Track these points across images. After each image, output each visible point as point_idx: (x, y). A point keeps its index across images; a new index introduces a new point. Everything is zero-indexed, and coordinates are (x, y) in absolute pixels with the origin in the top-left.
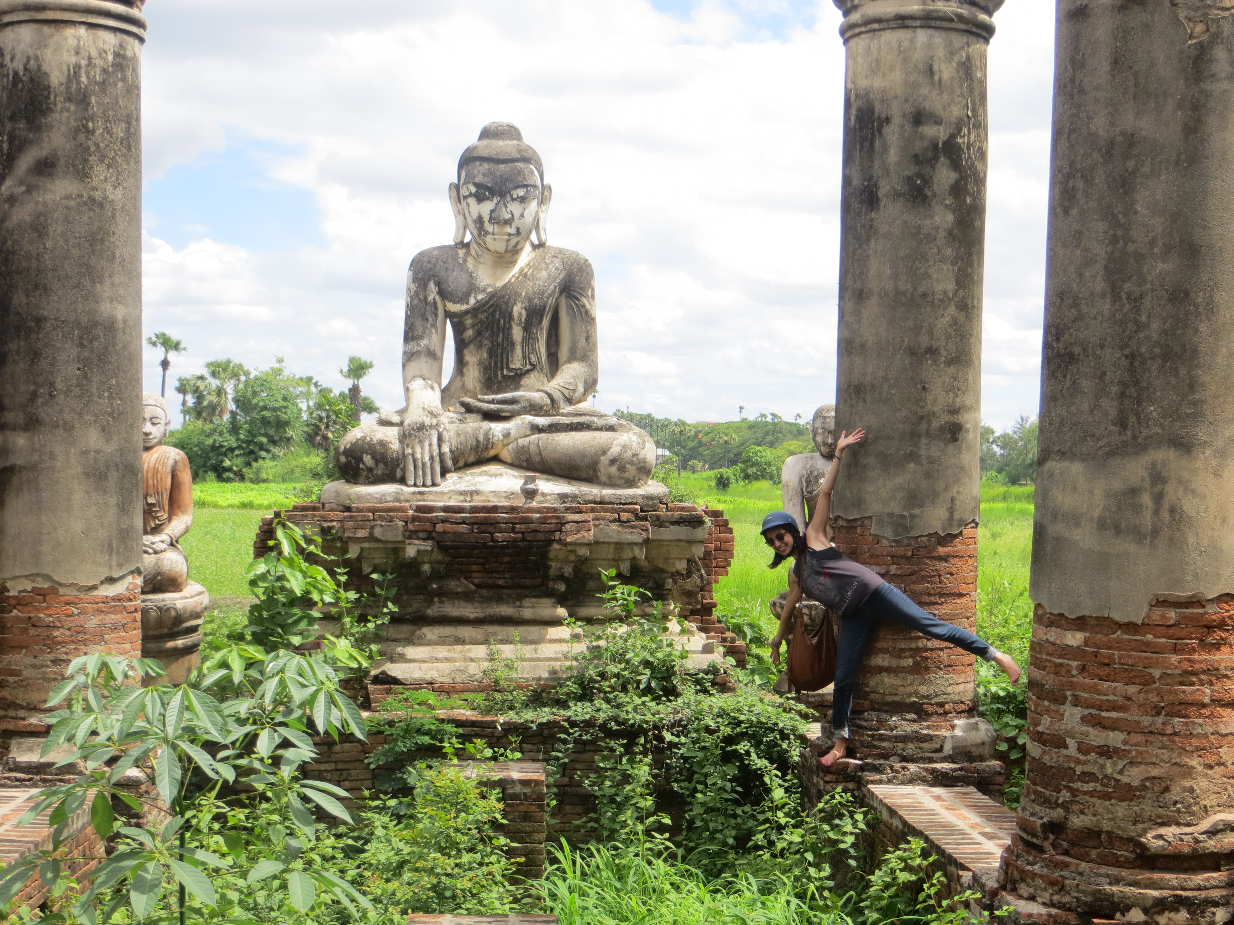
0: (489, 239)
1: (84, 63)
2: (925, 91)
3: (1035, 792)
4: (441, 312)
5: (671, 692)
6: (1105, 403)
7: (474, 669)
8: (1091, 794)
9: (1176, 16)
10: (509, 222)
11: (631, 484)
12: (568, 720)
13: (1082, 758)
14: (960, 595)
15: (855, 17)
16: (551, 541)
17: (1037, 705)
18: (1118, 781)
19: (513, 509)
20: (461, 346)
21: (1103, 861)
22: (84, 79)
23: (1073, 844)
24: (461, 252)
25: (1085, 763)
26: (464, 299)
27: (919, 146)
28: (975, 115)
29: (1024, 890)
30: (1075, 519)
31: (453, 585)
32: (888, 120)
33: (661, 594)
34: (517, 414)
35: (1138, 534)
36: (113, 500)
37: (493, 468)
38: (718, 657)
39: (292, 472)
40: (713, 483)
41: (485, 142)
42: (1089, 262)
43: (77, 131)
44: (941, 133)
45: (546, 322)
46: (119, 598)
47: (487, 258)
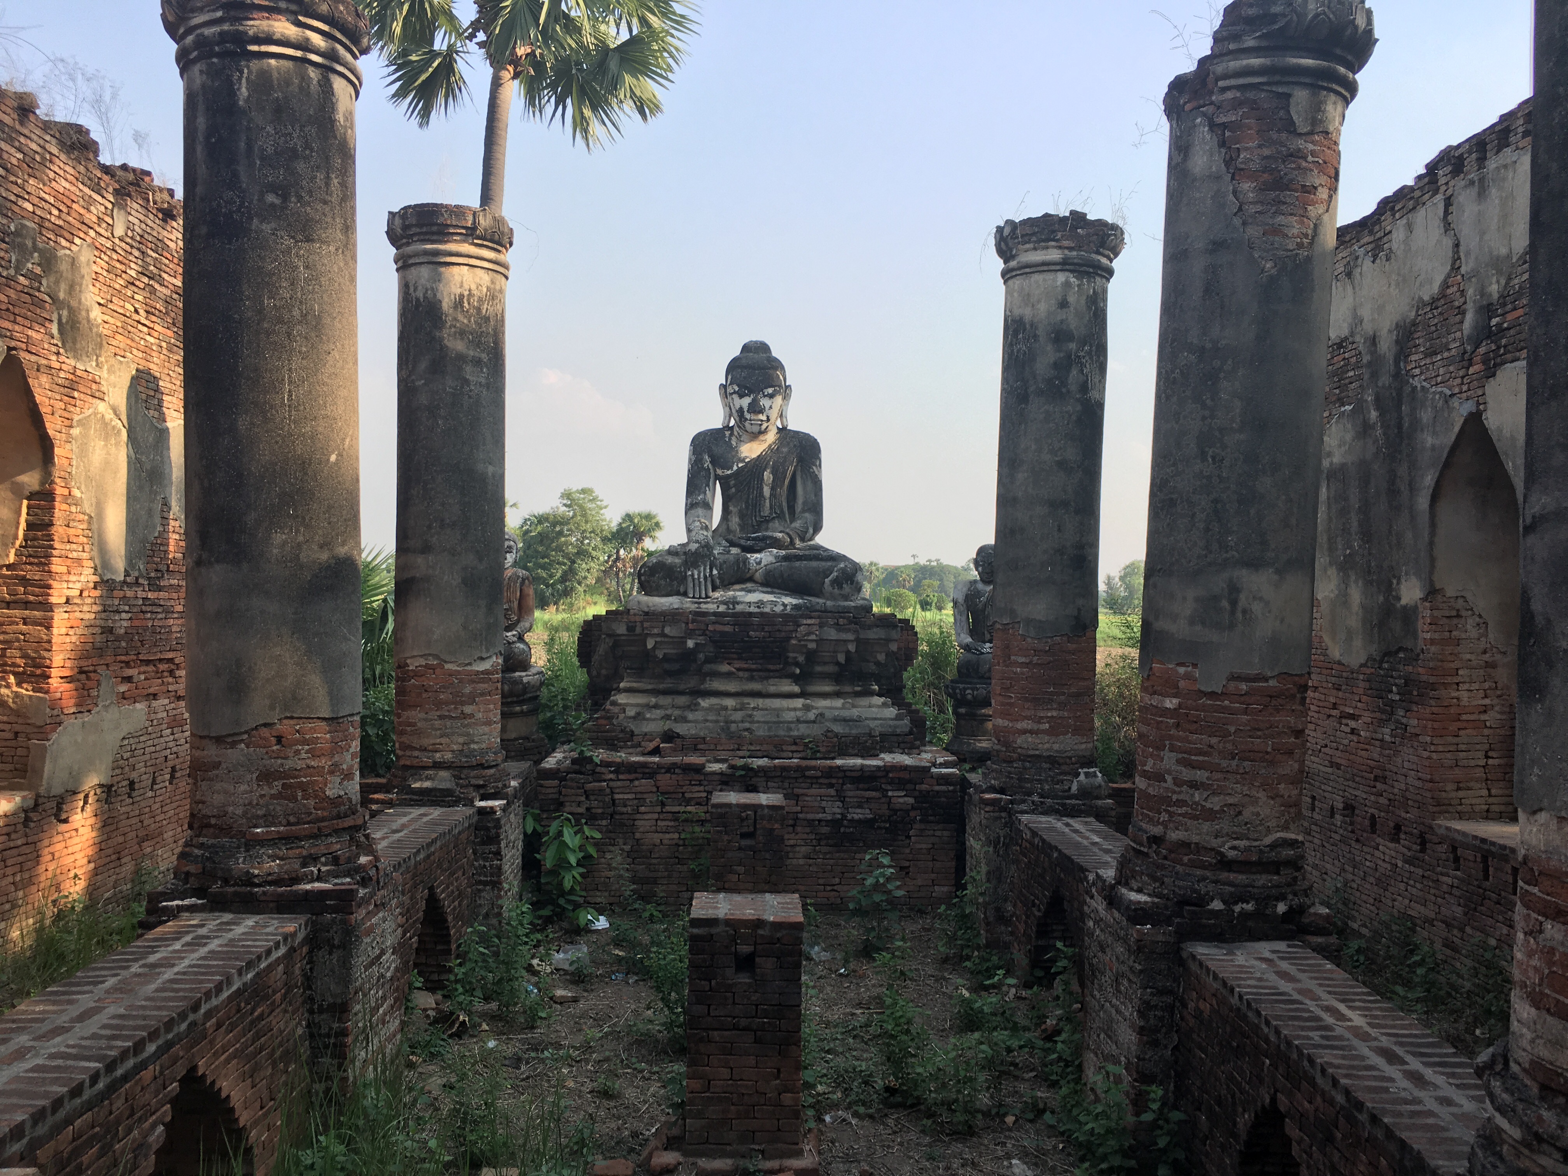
0: (747, 424)
1: (466, 293)
2: (1062, 316)
3: (1142, 814)
4: (712, 475)
6: (1195, 535)
8: (1184, 815)
9: (1252, 255)
10: (761, 412)
11: (846, 598)
13: (1177, 789)
16: (789, 638)
17: (1143, 751)
18: (1203, 806)
20: (727, 500)
22: (466, 304)
23: (1171, 851)
24: (727, 433)
25: (1180, 793)
26: (729, 466)
27: (1058, 356)
29: (1134, 884)
30: (1173, 617)
31: (719, 667)
32: (1035, 338)
34: (767, 548)
35: (1219, 626)
36: (483, 603)
38: (907, 723)
41: (745, 355)
42: (1185, 434)
45: (786, 484)
46: (486, 672)
47: (745, 437)
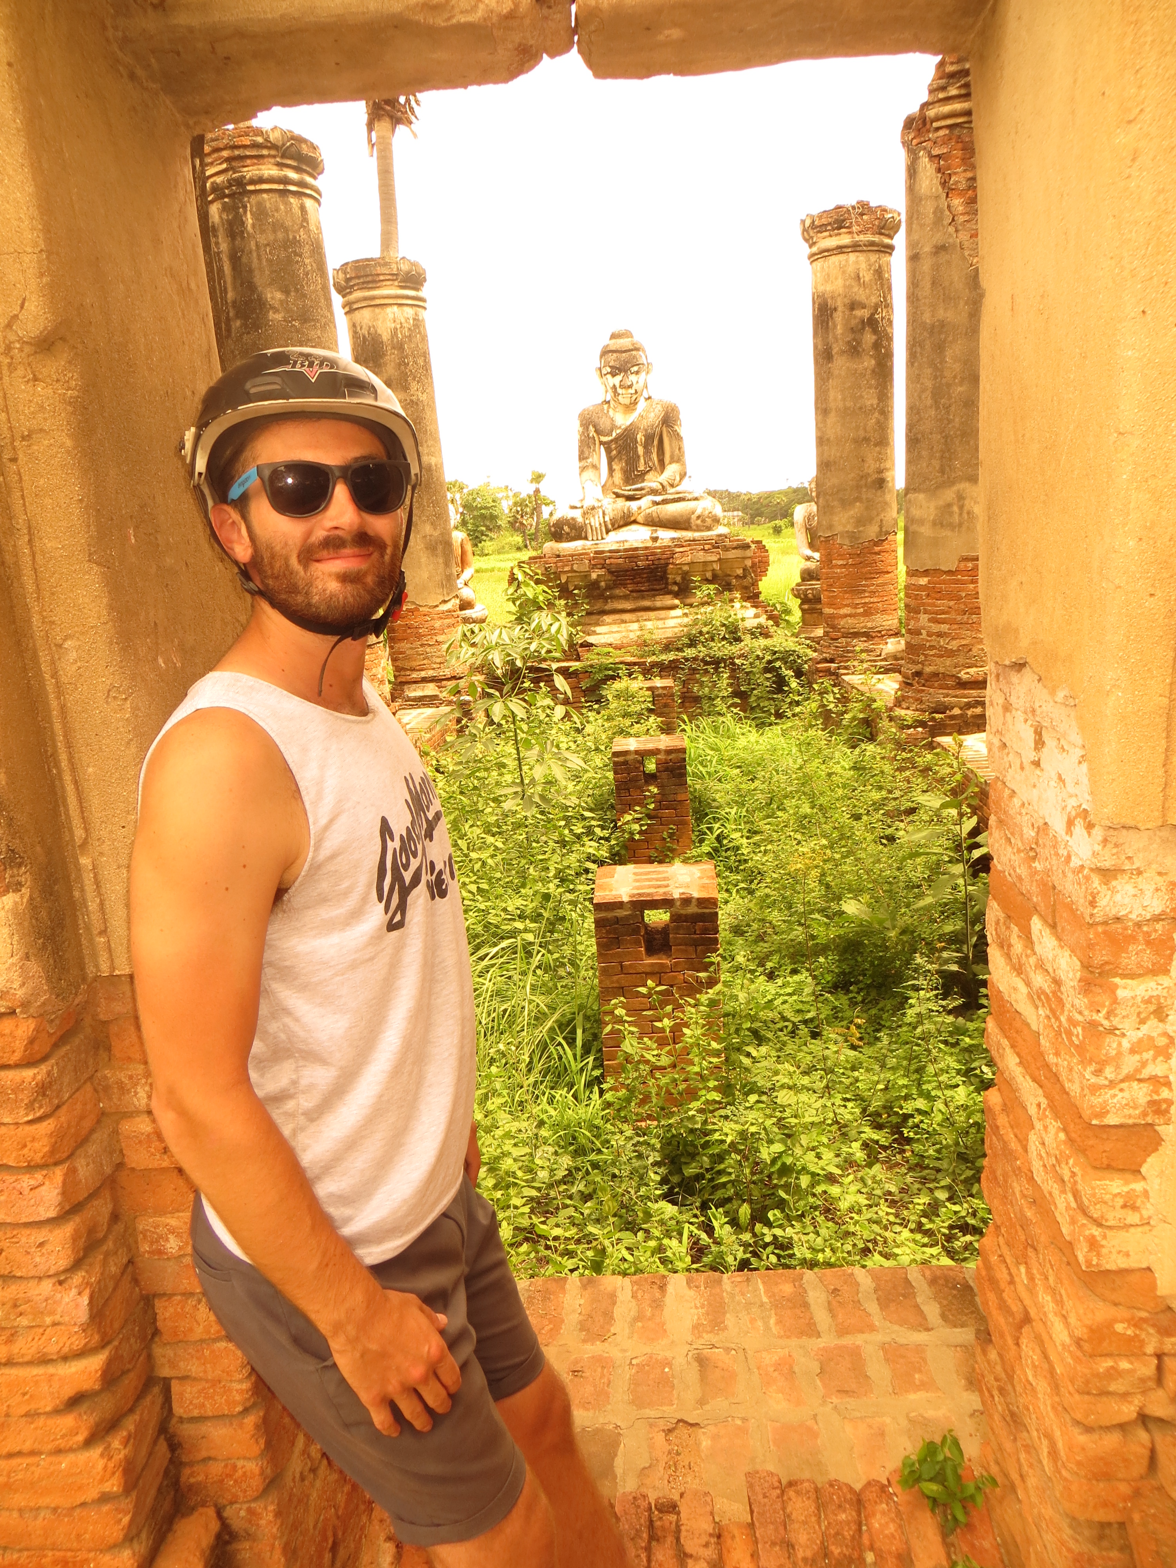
0: (620, 397)
1: (398, 326)
2: (855, 289)
4: (597, 442)
5: (739, 640)
6: (934, 462)
7: (632, 636)
8: (934, 656)
9: (963, 254)
10: (630, 387)
11: (709, 529)
12: (684, 658)
14: (888, 573)
15: (815, 249)
16: (668, 564)
18: (946, 648)
19: (646, 548)
20: (610, 460)
21: (941, 687)
22: (399, 335)
23: (927, 681)
24: (606, 406)
26: (609, 434)
27: (854, 322)
28: (885, 300)
29: (904, 705)
30: (921, 522)
31: (617, 592)
32: (835, 309)
33: (728, 587)
34: (645, 495)
35: (952, 527)
36: (441, 561)
37: (634, 527)
38: (763, 620)
39: (503, 547)
40: (771, 531)
41: (613, 341)
42: (923, 391)
43: (400, 364)
44: (865, 313)
45: (656, 442)
47: (620, 408)
